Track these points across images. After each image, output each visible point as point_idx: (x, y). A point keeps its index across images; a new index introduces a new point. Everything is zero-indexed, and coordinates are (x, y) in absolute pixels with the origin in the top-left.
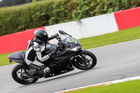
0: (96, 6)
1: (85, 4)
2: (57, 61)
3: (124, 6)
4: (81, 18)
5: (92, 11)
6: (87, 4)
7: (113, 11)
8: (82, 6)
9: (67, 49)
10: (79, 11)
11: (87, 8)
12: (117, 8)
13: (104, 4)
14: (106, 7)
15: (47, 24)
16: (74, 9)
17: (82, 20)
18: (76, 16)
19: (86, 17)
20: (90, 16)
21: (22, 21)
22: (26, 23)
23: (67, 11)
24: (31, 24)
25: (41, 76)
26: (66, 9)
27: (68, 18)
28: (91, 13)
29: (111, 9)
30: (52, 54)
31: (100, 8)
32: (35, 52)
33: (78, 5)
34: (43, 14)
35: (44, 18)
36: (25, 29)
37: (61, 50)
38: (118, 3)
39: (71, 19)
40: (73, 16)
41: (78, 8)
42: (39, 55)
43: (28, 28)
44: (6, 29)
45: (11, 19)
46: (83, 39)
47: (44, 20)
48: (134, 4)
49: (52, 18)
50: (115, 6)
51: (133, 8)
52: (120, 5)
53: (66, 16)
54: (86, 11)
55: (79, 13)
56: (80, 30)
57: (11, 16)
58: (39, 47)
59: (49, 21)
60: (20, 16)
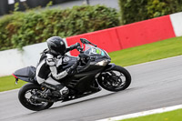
0: (43, 29)
1: (28, 27)
2: (78, 79)
3: (79, 30)
4: (24, 45)
5: (37, 35)
6: (30, 27)
7: (65, 36)
8: (24, 30)
9: (91, 63)
10: (21, 36)
11: (32, 32)
12: (69, 32)
13: (53, 27)
14: (56, 31)
16: (14, 33)
17: (24, 48)
18: (17, 42)
19: (29, 44)
20: (35, 43)
23: (4, 36)
25: (57, 99)
26: (3, 33)
27: (7, 44)
28: (37, 38)
29: (63, 34)
30: (72, 70)
31: (48, 32)
32: (48, 66)
33: (19, 28)
37: (82, 64)
38: (71, 26)
39: (10, 46)
40: (13, 42)
41: (20, 32)
42: (54, 71)
48: (92, 27)
50: (68, 29)
51: (91, 32)
52: (74, 28)
53: (3, 43)
54: (30, 36)
55: (20, 39)
56: (22, 61)
58: (53, 61)
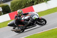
15: (33, 5)
18: (45, 0)
21: (23, 4)
22: (25, 5)
24: (27, 5)
27: (42, 1)
34: (31, 1)
35: (32, 2)
36: (24, 7)
43: (26, 7)
44: (17, 8)
45: (18, 4)
46: (48, 9)
47: (32, 3)
49: (35, 2)
56: (47, 6)
57: (18, 3)
59: (34, 3)
60: (22, 2)
